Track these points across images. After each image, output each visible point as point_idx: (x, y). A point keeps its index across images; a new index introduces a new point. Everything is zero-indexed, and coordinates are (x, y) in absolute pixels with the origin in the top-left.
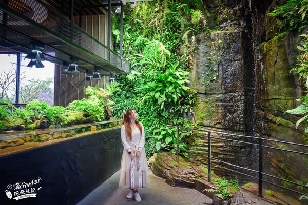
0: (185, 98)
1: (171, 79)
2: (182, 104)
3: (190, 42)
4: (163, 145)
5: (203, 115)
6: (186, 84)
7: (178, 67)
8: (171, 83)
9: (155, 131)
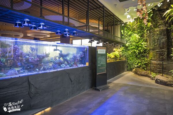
0: (145, 51)
1: (140, 45)
2: (144, 53)
3: (147, 33)
4: (138, 66)
5: (152, 56)
6: (146, 47)
7: (143, 41)
9: (135, 61)
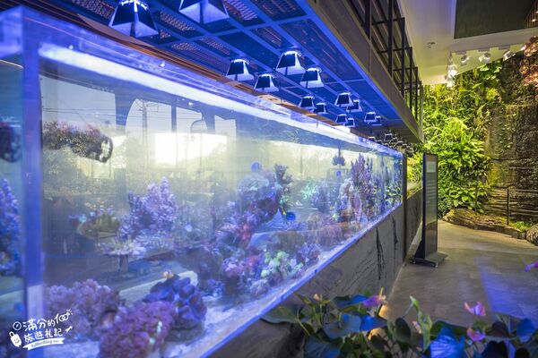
0: (479, 164)
1: (467, 148)
3: (484, 115)
4: (460, 203)
5: (496, 178)
6: (480, 152)
7: (472, 138)
8: (467, 152)
9: (451, 192)
